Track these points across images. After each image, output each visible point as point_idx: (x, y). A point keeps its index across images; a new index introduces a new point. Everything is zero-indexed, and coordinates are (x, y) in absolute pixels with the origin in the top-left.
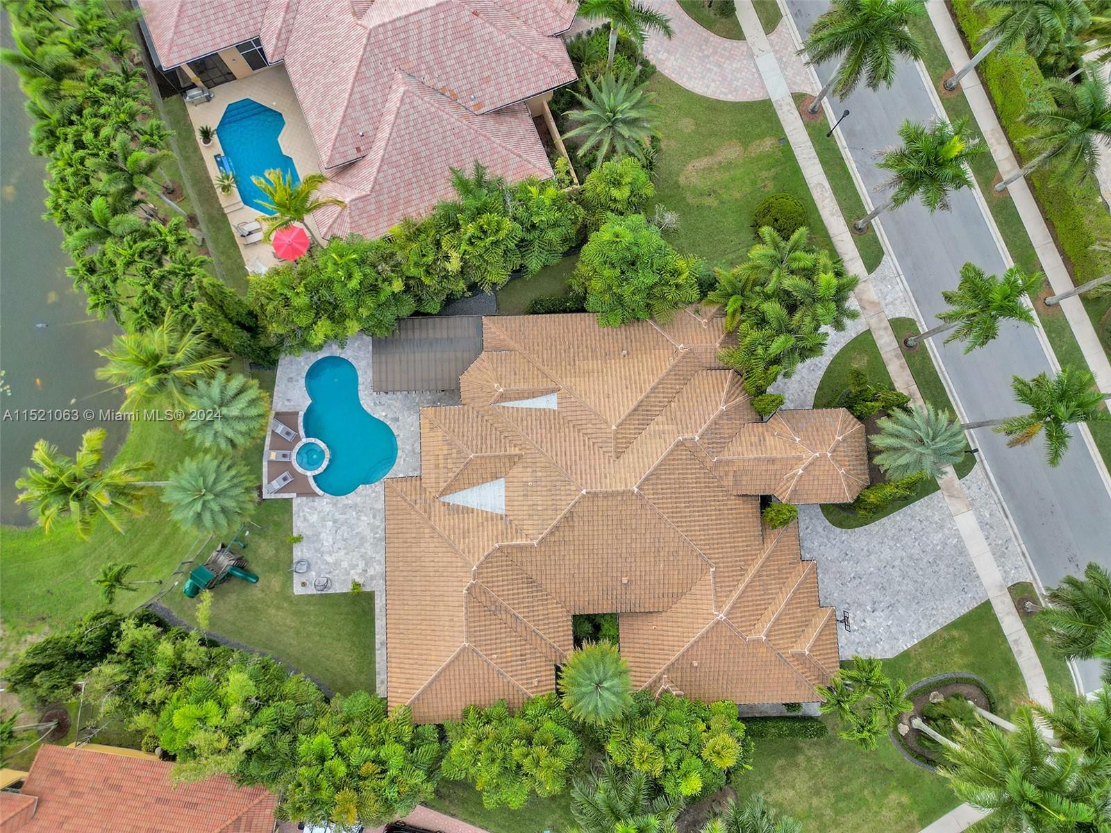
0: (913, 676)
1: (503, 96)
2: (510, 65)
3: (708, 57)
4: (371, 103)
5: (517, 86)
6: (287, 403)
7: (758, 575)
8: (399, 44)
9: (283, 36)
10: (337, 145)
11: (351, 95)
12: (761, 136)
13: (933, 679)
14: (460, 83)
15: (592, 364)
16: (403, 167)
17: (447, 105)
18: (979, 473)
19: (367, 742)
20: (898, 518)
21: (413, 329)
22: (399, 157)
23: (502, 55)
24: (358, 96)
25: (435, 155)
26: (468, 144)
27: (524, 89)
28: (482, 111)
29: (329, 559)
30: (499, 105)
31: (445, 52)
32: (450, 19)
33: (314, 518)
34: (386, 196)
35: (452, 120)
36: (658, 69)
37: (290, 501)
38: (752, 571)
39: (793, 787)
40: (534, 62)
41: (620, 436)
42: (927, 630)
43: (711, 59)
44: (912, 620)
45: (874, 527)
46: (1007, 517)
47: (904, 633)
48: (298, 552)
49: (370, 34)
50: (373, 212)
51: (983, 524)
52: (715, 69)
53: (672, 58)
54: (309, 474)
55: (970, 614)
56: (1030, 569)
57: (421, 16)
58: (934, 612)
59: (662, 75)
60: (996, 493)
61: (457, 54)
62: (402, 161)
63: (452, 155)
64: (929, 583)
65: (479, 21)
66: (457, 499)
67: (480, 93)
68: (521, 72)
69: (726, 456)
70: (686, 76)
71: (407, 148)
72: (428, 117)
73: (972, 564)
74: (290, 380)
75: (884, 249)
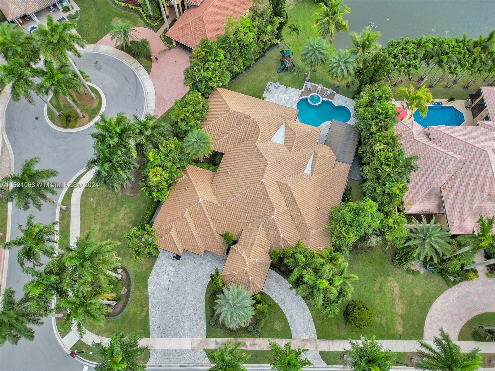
0: (137, 286)
1: (448, 200)
2: (462, 205)
3: (452, 317)
4: (454, 147)
5: (452, 207)
6: (337, 98)
7: (209, 225)
8: (479, 161)
9: (489, 127)
10: (438, 132)
11: (459, 139)
12: (404, 326)
13: (131, 294)
14: (457, 183)
15: (318, 194)
16: (423, 153)
17: (448, 175)
18: (206, 362)
19: (214, 69)
20: (202, 311)
21: (353, 140)
22: (428, 152)
23: (467, 203)
24: (458, 142)
25: (425, 166)
26: (428, 180)
27: (450, 209)
28: (443, 190)
29: (276, 95)
30: (444, 198)
31: (472, 179)
32: (488, 184)
33: (292, 94)
34: (411, 144)
35: (440, 175)
36: (450, 289)
37: (301, 89)
38: (211, 223)
39: (122, 219)
40: (462, 216)
41: (285, 186)
42: (151, 301)
43: (450, 318)
44: (159, 296)
45: (203, 298)
46: (180, 366)
47: (155, 290)
48: (282, 87)
49: (485, 151)
50: (406, 139)
51: (183, 352)
52: (445, 318)
53: (454, 298)
54: (309, 97)
55: (148, 325)
56: (153, 366)
57: (491, 172)
58: (157, 308)
59: (447, 289)
60: (193, 366)
61: (471, 184)
62: (425, 153)
63: (424, 172)
64: (170, 312)
65: (485, 196)
66: (283, 128)
67: (451, 190)
68: (458, 210)
69: (261, 227)
70: (444, 302)
71: (431, 155)
72: (443, 166)
73: (168, 337)
74: (346, 102)
75: (330, 366)
